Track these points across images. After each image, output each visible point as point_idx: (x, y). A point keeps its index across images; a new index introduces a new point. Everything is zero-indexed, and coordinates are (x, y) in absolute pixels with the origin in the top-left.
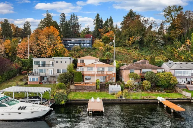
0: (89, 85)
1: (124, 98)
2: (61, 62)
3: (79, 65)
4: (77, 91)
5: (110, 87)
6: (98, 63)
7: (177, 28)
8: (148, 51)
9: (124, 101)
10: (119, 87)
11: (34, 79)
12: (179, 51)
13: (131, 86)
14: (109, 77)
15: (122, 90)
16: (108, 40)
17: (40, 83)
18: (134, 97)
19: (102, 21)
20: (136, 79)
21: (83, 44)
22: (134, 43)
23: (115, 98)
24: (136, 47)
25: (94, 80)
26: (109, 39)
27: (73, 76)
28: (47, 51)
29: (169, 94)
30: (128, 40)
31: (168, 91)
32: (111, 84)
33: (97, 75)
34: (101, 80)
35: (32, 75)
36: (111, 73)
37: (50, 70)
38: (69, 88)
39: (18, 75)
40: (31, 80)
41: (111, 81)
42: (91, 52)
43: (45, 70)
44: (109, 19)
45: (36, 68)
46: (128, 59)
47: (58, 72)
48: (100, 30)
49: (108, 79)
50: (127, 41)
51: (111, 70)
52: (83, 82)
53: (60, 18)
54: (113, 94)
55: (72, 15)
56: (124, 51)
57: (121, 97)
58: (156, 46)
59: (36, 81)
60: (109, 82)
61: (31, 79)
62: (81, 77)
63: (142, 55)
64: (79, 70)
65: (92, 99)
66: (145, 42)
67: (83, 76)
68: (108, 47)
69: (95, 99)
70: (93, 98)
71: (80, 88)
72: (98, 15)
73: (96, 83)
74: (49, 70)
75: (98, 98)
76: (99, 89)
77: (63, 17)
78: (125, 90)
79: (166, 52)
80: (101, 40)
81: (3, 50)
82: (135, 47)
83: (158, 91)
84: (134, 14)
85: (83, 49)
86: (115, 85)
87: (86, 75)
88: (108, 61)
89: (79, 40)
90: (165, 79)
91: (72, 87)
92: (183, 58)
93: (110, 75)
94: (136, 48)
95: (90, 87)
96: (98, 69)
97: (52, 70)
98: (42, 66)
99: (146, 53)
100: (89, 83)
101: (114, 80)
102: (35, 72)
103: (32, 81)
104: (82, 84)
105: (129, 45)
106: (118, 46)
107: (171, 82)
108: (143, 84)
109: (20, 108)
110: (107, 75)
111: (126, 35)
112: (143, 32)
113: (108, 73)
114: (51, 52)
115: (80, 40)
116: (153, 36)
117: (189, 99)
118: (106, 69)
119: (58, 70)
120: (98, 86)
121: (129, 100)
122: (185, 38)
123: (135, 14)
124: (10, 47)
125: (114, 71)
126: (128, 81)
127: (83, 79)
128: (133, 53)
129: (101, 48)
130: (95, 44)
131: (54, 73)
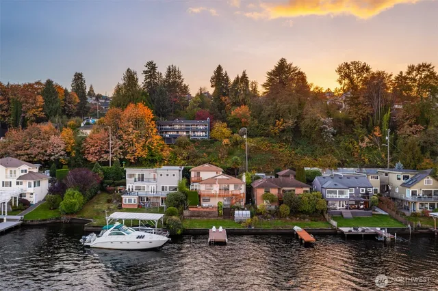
0: (208, 210)
1: (253, 228)
2: (168, 175)
3: (193, 179)
4: (193, 218)
5: (236, 212)
6: (220, 177)
7: (360, 103)
8: (307, 146)
9: (253, 231)
10: (248, 212)
11: (130, 200)
12: (360, 147)
13: (264, 212)
14: (236, 199)
15: (252, 216)
16: (238, 123)
17: (139, 206)
18: (266, 226)
19: (228, 81)
20: (272, 201)
21: (194, 132)
22: (283, 131)
23: (242, 227)
24: (286, 139)
25: (214, 202)
26: (241, 122)
27: (187, 196)
28: (135, 149)
29: (314, 222)
30: (274, 126)
31: (313, 219)
32: (239, 209)
33: (219, 196)
34: (225, 202)
35: (126, 194)
36: (238, 193)
37: (151, 187)
38: (182, 213)
39: (99, 192)
40: (125, 202)
41: (238, 204)
42: (207, 148)
43: (144, 187)
44: (240, 77)
45: (130, 184)
46: (272, 161)
47: (163, 190)
48: (223, 99)
49: (234, 201)
50: (271, 127)
51: (238, 188)
52: (200, 205)
53: (145, 72)
54: (240, 223)
55: (169, 69)
56: (266, 145)
57: (250, 226)
58: (322, 137)
59: (133, 203)
60: (235, 205)
61: (126, 199)
62: (197, 198)
63: (296, 154)
64: (194, 187)
65: (214, 229)
66: (303, 129)
67: (200, 196)
68: (238, 139)
69: (217, 228)
70: (214, 227)
71: (196, 214)
72: (219, 68)
73: (218, 207)
75: (221, 228)
76: (222, 216)
77: (151, 69)
78: (255, 217)
79: (339, 148)
80: (225, 124)
81: (62, 148)
82: (284, 138)
83: (300, 218)
84: (287, 67)
85: (193, 141)
86: (243, 210)
87: (204, 195)
88: (236, 171)
89: (186, 125)
90: (309, 203)
91: (186, 213)
92: (366, 160)
93: (237, 195)
94: (287, 141)
95: (209, 213)
96: (220, 187)
97: (154, 187)
98: (139, 180)
99: (304, 150)
100: (208, 208)
101: (243, 203)
102: (129, 189)
103: (127, 203)
104: (199, 209)
105: (275, 134)
106: (256, 136)
107: (318, 207)
108: (280, 210)
109: (139, 237)
110: (233, 195)
111: (269, 116)
112: (299, 112)
113: (235, 193)
114: (142, 150)
115: (189, 125)
116: (315, 121)
117: (335, 229)
118: (232, 187)
119: (163, 187)
120: (220, 212)
122: (375, 122)
123: (290, 68)
124: (72, 141)
125: (243, 190)
126: (261, 204)
127: (200, 201)
128: (281, 150)
129: (226, 141)
130: (214, 131)
131: (157, 192)
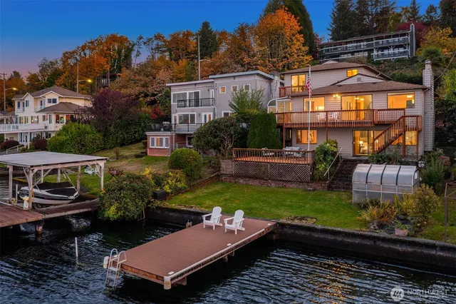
2: (235, 88)
4: (241, 181)
9: (399, 248)
35: (162, 129)
37: (205, 116)
43: (193, 116)
59: (164, 146)
61: (153, 140)
64: (275, 107)
74: (203, 114)
89: (367, 40)
91: (226, 166)
97: (210, 115)
103: (155, 147)
115: (372, 40)
119: (226, 115)
121: (433, 247)
